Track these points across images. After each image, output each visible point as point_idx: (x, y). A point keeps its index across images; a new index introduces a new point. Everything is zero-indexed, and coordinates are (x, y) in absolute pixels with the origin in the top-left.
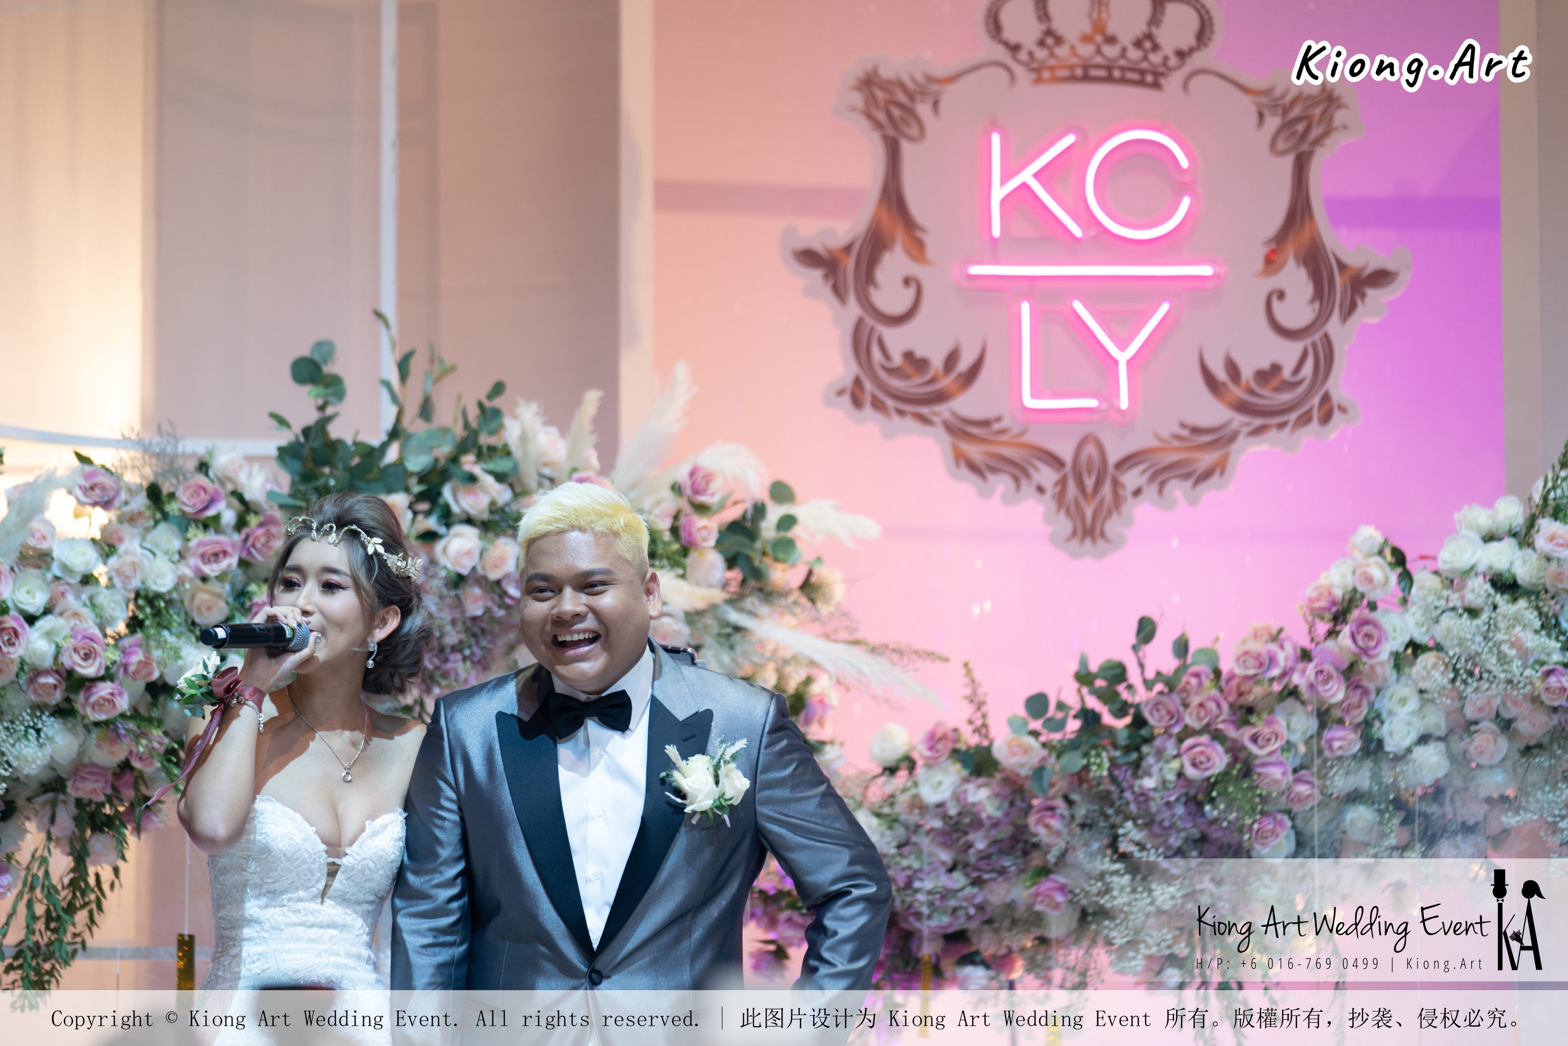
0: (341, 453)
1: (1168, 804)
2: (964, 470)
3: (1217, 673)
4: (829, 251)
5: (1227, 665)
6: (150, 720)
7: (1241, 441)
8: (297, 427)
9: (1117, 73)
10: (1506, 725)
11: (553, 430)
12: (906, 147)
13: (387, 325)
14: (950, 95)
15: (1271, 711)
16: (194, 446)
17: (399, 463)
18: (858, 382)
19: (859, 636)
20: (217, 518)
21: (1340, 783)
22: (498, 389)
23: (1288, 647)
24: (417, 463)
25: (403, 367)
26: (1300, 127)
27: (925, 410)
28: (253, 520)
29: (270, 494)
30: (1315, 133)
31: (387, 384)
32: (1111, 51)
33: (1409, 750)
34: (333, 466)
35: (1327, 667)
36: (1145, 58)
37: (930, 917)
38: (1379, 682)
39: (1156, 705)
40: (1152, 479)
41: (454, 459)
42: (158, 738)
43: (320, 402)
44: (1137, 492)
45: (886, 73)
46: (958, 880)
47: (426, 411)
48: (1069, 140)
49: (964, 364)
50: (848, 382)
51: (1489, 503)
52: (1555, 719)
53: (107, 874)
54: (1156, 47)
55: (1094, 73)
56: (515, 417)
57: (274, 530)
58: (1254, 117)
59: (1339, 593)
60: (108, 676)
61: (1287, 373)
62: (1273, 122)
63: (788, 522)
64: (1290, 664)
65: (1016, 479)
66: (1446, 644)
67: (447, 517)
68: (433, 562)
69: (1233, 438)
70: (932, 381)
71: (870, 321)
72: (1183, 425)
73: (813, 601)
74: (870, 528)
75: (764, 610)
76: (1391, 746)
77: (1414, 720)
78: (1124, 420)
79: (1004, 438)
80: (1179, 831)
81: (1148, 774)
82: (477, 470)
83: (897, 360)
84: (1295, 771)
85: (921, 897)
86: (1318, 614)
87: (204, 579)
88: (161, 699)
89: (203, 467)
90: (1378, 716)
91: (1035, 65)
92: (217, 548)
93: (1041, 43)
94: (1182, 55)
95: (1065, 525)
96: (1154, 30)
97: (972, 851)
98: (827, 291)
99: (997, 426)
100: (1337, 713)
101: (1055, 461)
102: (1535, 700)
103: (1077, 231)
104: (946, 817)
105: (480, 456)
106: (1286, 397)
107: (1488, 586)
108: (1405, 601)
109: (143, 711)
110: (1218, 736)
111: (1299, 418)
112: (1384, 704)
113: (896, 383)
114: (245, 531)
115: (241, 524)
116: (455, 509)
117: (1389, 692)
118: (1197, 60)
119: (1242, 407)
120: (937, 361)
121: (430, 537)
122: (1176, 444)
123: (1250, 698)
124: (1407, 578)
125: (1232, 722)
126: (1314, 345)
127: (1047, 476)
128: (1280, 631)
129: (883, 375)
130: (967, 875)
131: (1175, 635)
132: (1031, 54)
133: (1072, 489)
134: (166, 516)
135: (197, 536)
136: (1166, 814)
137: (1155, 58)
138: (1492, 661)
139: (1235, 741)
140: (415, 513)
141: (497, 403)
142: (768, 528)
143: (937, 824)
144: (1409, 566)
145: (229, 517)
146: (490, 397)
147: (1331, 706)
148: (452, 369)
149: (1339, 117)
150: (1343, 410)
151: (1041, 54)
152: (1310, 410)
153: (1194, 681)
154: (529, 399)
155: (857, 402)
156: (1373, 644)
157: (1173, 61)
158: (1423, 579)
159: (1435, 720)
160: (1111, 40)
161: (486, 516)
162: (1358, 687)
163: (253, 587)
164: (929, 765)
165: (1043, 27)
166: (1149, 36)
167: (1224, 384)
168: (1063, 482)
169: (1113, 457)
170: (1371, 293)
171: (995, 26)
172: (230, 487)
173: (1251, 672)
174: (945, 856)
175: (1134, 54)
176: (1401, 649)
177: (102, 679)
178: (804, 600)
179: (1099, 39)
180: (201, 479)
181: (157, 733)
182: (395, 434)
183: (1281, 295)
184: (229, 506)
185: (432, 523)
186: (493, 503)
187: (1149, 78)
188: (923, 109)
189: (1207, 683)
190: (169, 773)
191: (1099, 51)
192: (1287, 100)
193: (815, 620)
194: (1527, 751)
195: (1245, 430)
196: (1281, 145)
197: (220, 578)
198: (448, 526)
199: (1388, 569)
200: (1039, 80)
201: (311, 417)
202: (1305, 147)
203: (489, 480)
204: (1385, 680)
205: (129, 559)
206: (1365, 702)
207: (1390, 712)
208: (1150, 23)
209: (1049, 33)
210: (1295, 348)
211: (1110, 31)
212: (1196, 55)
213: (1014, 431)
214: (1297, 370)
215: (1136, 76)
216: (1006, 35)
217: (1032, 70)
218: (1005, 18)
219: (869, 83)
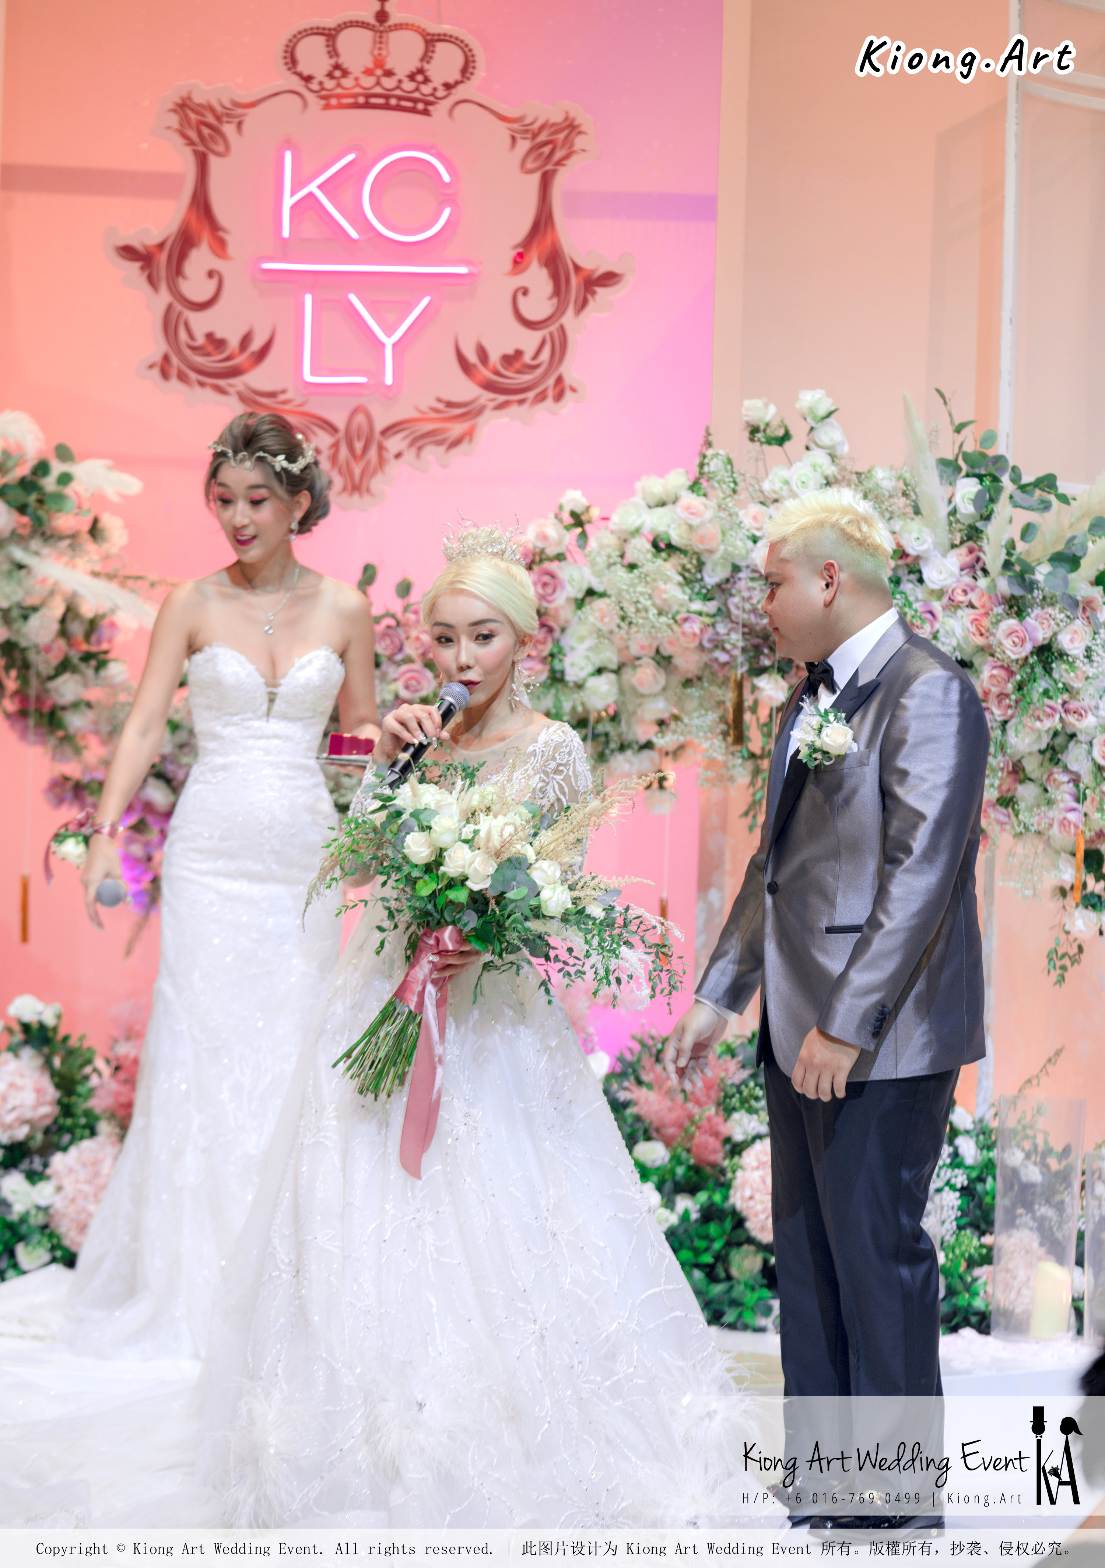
4: (145, 247)
7: (487, 414)
9: (393, 102)
10: (663, 660)
12: (213, 160)
14: (252, 117)
18: (166, 358)
26: (546, 150)
27: (221, 382)
30: (558, 155)
32: (389, 83)
33: (585, 680)
38: (562, 623)
39: (384, 637)
40: (411, 444)
44: (398, 456)
45: (198, 98)
48: (349, 157)
49: (256, 345)
50: (158, 358)
52: (705, 658)
54: (427, 80)
55: (373, 100)
58: (508, 141)
59: (530, 546)
61: (527, 358)
62: (524, 145)
63: (65, 479)
66: (609, 592)
69: (479, 411)
70: (229, 358)
71: (178, 307)
72: (439, 400)
73: (97, 541)
74: (135, 485)
75: (46, 551)
76: (571, 676)
77: (591, 654)
78: (389, 394)
79: (288, 407)
83: (200, 340)
90: (561, 651)
91: (324, 93)
93: (330, 75)
94: (448, 86)
95: (336, 482)
96: (426, 66)
98: (143, 280)
99: (282, 397)
101: (331, 428)
103: (354, 235)
106: (526, 378)
107: (649, 546)
111: (537, 396)
112: (567, 641)
113: (199, 360)
117: (569, 631)
118: (460, 92)
119: (489, 386)
120: (234, 342)
122: (433, 415)
124: (584, 535)
126: (551, 334)
127: (323, 440)
129: (188, 352)
131: (397, 578)
132: (321, 83)
133: (344, 452)
137: (426, 89)
142: (49, 483)
144: (587, 526)
149: (579, 142)
150: (573, 390)
151: (330, 84)
153: (412, 617)
155: (165, 374)
156: (549, 590)
157: (441, 93)
158: (596, 535)
159: (608, 655)
160: (389, 73)
165: (332, 61)
167: (474, 366)
168: (336, 446)
169: (379, 426)
170: (600, 290)
171: (291, 60)
175: (409, 86)
176: (579, 594)
179: (379, 72)
183: (525, 292)
187: (420, 106)
188: (229, 129)
191: (378, 83)
192: (536, 126)
194: (683, 683)
195: (492, 405)
196: (529, 165)
200: (327, 107)
202: (549, 167)
204: (567, 622)
206: (550, 640)
207: (572, 649)
208: (422, 60)
209: (337, 67)
210: (536, 337)
211: (388, 66)
212: (460, 87)
213: (296, 403)
214: (535, 357)
215: (409, 104)
216: (300, 68)
217: (323, 98)
218: (300, 53)
219: (183, 106)
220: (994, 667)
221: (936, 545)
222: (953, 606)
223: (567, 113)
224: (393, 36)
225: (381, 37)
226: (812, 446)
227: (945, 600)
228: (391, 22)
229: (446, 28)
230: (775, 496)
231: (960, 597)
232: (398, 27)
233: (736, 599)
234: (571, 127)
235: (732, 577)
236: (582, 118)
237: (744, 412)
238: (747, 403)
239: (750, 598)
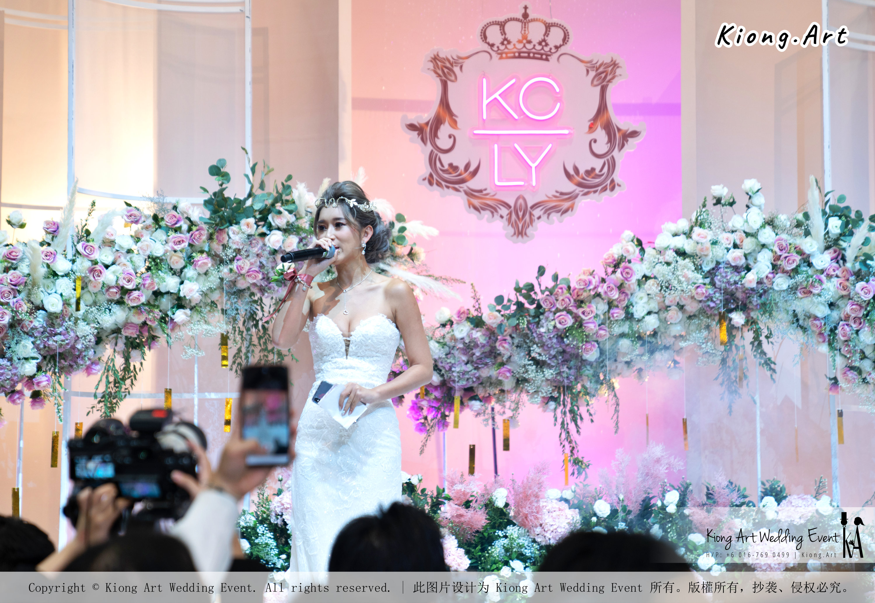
0: (229, 203)
1: (550, 338)
2: (472, 209)
3: (569, 287)
4: (420, 124)
5: (572, 285)
6: (154, 306)
7: (579, 197)
8: (211, 192)
9: (531, 55)
10: (681, 307)
11: (312, 194)
12: (449, 83)
13: (247, 153)
14: (467, 64)
15: (590, 302)
16: (171, 200)
17: (251, 206)
18: (431, 175)
19: (430, 273)
20: (180, 227)
21: (617, 330)
22: (289, 178)
23: (596, 277)
24: (258, 206)
25: (253, 170)
26: (603, 75)
27: (457, 186)
28: (194, 228)
29: (201, 218)
30: (609, 78)
31: (247, 176)
32: (529, 46)
33: (644, 317)
34: (226, 208)
35: (612, 285)
36: (543, 49)
37: (458, 382)
38: (632, 291)
39: (546, 300)
40: (545, 213)
41: (273, 205)
42: (157, 313)
43: (220, 182)
44: (539, 218)
45: (442, 55)
46: (469, 367)
47: (262, 186)
48: (513, 81)
49: (472, 169)
50: (427, 176)
51: (675, 221)
52: (700, 305)
53: (138, 366)
54: (547, 45)
55: (522, 55)
56: (297, 189)
57: (202, 232)
58: (585, 72)
59: (616, 256)
60: (137, 289)
61: (597, 171)
62: (592, 74)
63: (403, 229)
64: (597, 284)
65: (492, 213)
66: (658, 276)
67: (270, 227)
68: (265, 245)
69: (576, 196)
70: (460, 175)
71: (436, 152)
72: (557, 192)
73: (413, 260)
74: (435, 232)
75: (393, 263)
76: (637, 316)
77: (645, 305)
78: (534, 190)
79: (488, 197)
80: (554, 349)
81: (543, 327)
82: (282, 209)
83: (446, 167)
84: (599, 325)
85: (455, 374)
86: (608, 265)
87: (175, 251)
88: (159, 297)
89: (175, 208)
90: (632, 304)
91: (499, 51)
92: (180, 239)
93: (502, 43)
94: (557, 48)
95: (511, 230)
96: (546, 38)
97: (474, 356)
98: (419, 140)
99: (484, 192)
100: (615, 303)
101: (508, 206)
102: (693, 298)
103: (516, 117)
104: (464, 343)
105: (282, 204)
106: (597, 180)
107: (674, 254)
108: (642, 259)
109: (152, 302)
110: (569, 312)
111: (602, 189)
112: (634, 300)
113: (446, 176)
114: (191, 232)
115: (190, 230)
116: (273, 224)
117: (636, 295)
118: (562, 50)
119: (580, 185)
120: (462, 167)
121: (263, 235)
122: (554, 199)
123: (582, 297)
124: (642, 250)
125: (575, 306)
126: (608, 160)
127: (504, 211)
128: (594, 271)
129: (441, 172)
130: (473, 366)
131: (553, 273)
132: (498, 47)
133: (514, 216)
134: (160, 227)
135: (172, 234)
136: (549, 342)
137: (547, 49)
138: (675, 283)
139: (576, 314)
140: (258, 226)
141: (289, 183)
142: (395, 232)
143: (461, 346)
144: (644, 246)
145: (185, 227)
146: (286, 181)
147: (613, 300)
148: (273, 170)
149: (618, 71)
150: (619, 186)
151: (502, 47)
152: (607, 185)
153: (560, 291)
154: (302, 182)
155: (431, 183)
156: (629, 276)
157: (553, 50)
158: (649, 250)
159: (654, 306)
160: (529, 42)
161: (285, 227)
162: (624, 293)
163: (194, 254)
164: (458, 324)
165: (503, 37)
166: (544, 40)
167: (573, 176)
168: (510, 214)
169: (530, 205)
170: (630, 140)
171: (484, 37)
172: (185, 216)
173: (582, 287)
174: (464, 358)
175: (538, 47)
176: (640, 278)
177: (135, 290)
178: (409, 259)
179: (525, 41)
180: (174, 212)
181: (157, 311)
182: (250, 195)
183: (595, 141)
184: (185, 223)
185: (264, 230)
186: (288, 222)
187: (544, 57)
188: (456, 69)
189: (565, 291)
190: (161, 326)
191: (524, 46)
192: (598, 64)
193: (413, 267)
194: (690, 317)
195: (581, 193)
196: (595, 83)
197: (181, 251)
198: (270, 231)
199: (635, 247)
200: (501, 58)
201: (217, 188)
202: (605, 83)
203: (286, 213)
204: (634, 290)
205: (146, 243)
206: (626, 299)
207: (636, 303)
208: (544, 35)
209: (505, 39)
210: (601, 162)
211: (529, 39)
212: (562, 48)
213: (491, 194)
214: (601, 170)
215: (539, 56)
216: (488, 41)
217: (499, 54)
218: (488, 33)
219: (435, 59)
220: (853, 305)
221: (818, 249)
222: (829, 276)
223: (612, 58)
224: (531, 25)
225: (525, 25)
226: (750, 205)
227: (825, 273)
228: (530, 18)
229: (555, 20)
230: (734, 229)
231: (833, 273)
232: (533, 20)
233: (719, 277)
234: (614, 65)
235: (716, 267)
236: (620, 60)
237: (712, 191)
238: (713, 187)
239: (727, 276)
